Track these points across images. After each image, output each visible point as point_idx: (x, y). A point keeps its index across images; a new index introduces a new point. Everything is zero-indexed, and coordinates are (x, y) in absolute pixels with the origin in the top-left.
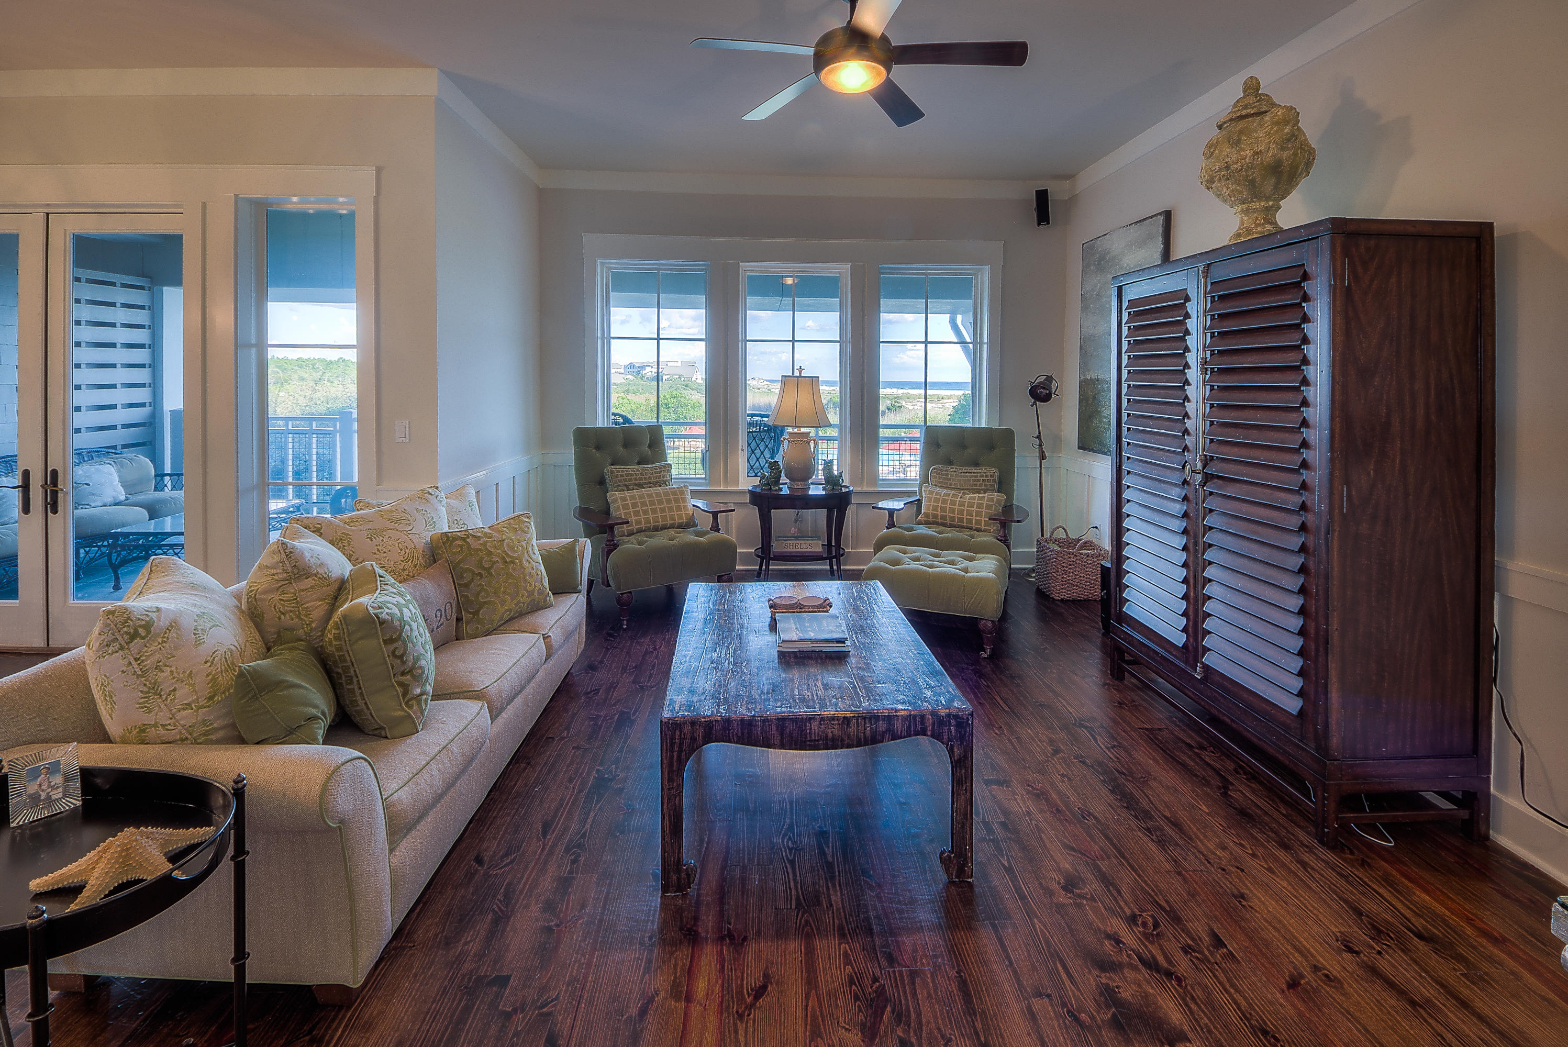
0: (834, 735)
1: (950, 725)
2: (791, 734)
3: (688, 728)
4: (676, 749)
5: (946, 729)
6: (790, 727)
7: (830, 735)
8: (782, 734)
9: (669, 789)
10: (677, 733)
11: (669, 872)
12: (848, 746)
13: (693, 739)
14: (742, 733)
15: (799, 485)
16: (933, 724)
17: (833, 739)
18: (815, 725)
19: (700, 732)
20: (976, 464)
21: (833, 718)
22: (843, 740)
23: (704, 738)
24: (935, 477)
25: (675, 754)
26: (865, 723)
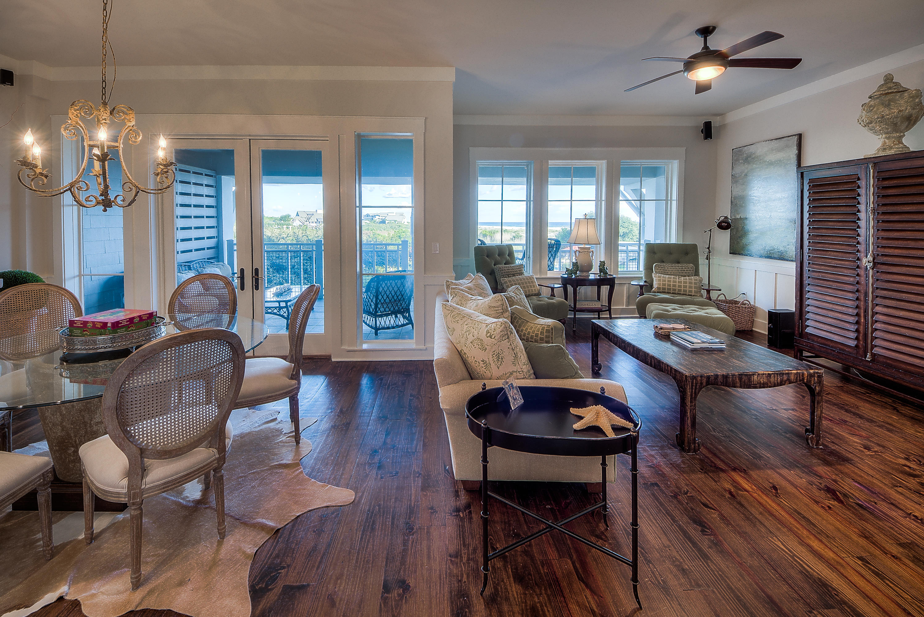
0: (764, 382)
1: (815, 377)
2: (745, 381)
3: (699, 378)
4: (694, 388)
5: (813, 378)
6: (744, 378)
7: (762, 382)
8: (741, 381)
9: (691, 406)
10: (694, 381)
11: (690, 444)
12: (770, 387)
13: (701, 383)
14: (723, 381)
15: (585, 274)
16: (808, 376)
17: (763, 384)
18: (755, 377)
19: (705, 380)
20: (679, 263)
21: (763, 374)
22: (767, 384)
23: (706, 383)
24: (658, 269)
25: (694, 390)
26: (778, 376)
